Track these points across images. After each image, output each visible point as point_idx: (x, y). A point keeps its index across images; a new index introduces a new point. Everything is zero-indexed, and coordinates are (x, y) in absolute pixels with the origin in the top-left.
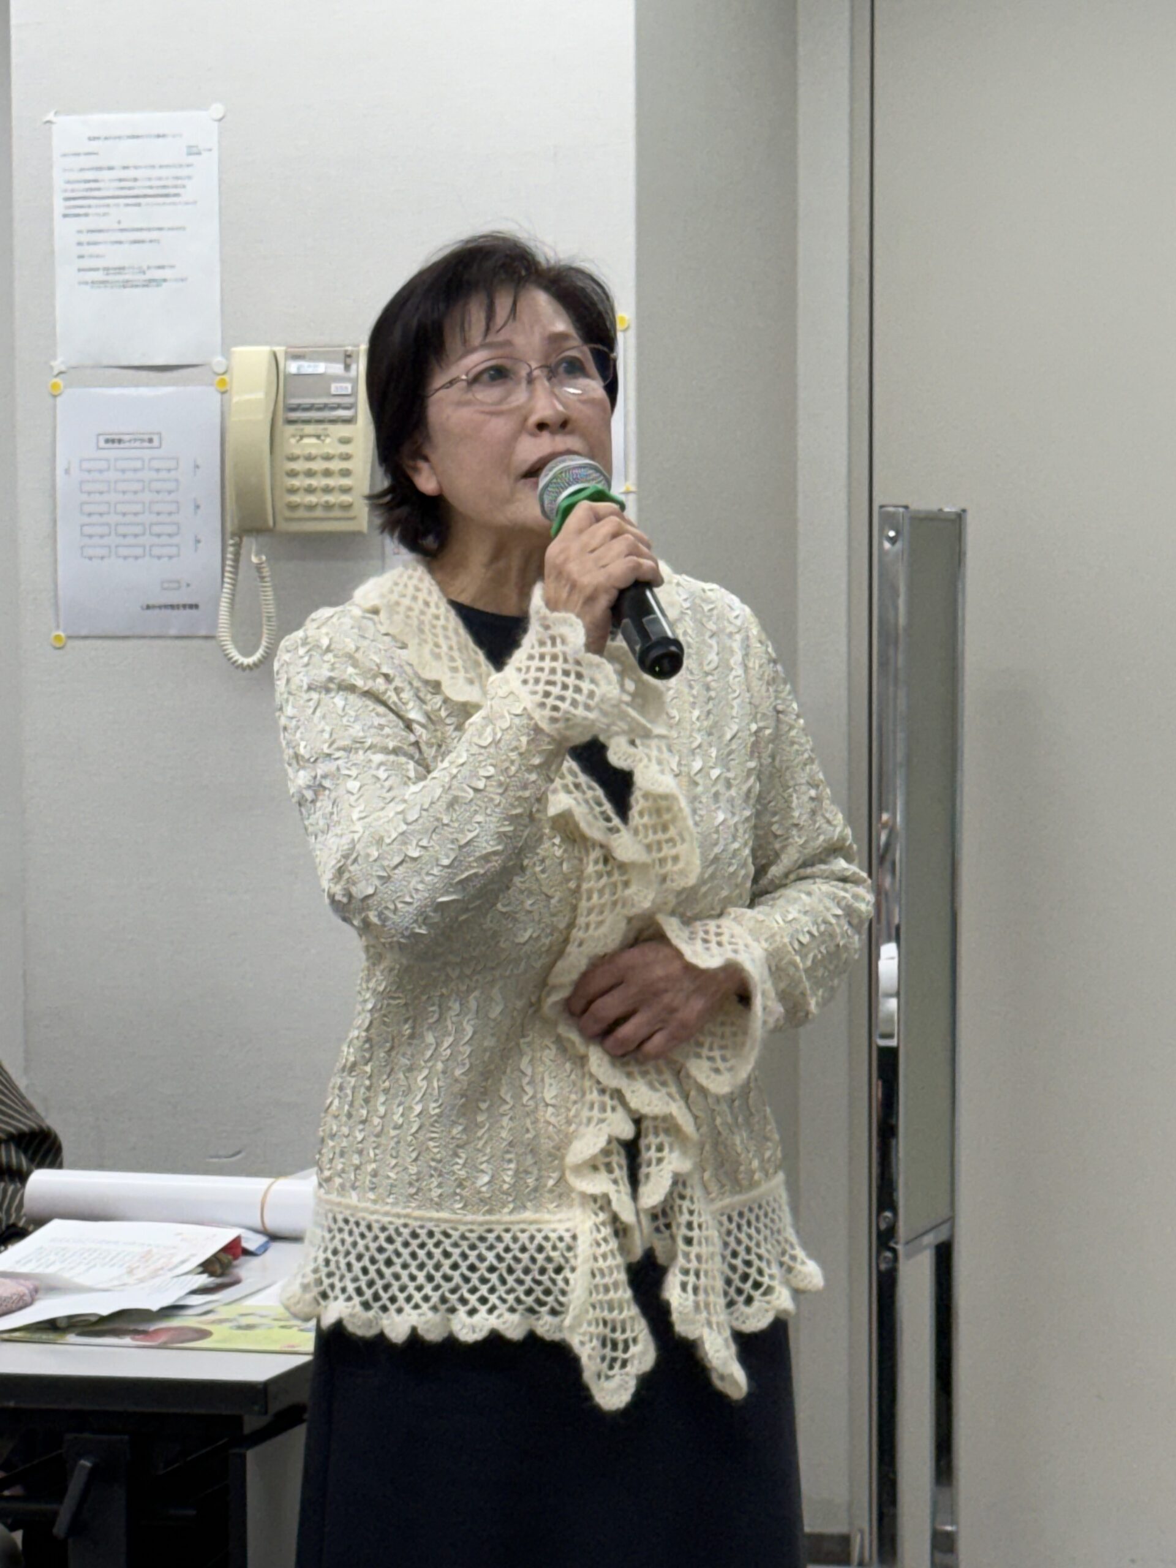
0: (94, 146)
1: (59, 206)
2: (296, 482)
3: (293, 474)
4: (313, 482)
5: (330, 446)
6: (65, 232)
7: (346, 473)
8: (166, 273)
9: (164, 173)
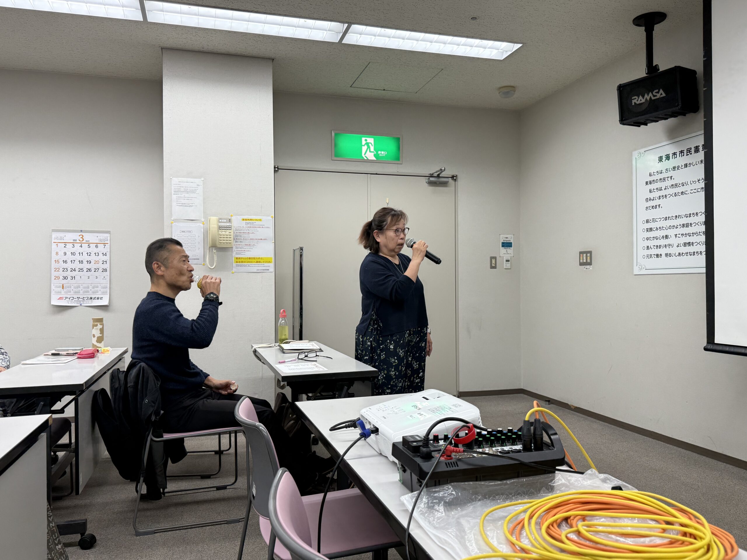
0: (180, 183)
1: (173, 193)
2: (221, 239)
3: (221, 238)
4: (224, 239)
5: (227, 233)
6: (174, 197)
7: (230, 238)
8: (193, 205)
9: (193, 188)
